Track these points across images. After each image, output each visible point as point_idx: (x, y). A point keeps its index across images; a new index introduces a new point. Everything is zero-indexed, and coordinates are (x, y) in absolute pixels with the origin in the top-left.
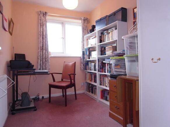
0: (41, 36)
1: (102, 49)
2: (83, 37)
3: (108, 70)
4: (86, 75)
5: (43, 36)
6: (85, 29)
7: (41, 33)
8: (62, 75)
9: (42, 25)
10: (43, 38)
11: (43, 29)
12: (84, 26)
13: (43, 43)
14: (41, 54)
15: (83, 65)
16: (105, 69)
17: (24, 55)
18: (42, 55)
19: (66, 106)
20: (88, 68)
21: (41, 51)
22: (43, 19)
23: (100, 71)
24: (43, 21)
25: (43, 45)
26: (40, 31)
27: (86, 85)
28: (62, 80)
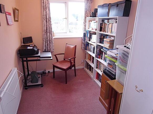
0: (44, 19)
1: (101, 37)
2: (85, 18)
3: (104, 58)
4: (86, 55)
5: (46, 19)
6: (87, 10)
7: (45, 17)
8: (64, 55)
9: (45, 8)
10: (46, 21)
11: (46, 13)
12: (87, 6)
13: (47, 25)
14: (46, 36)
15: (84, 45)
16: (102, 56)
17: (31, 37)
18: (46, 38)
19: (66, 83)
20: (88, 49)
21: (46, 34)
22: (46, 1)
23: (98, 57)
24: (46, 3)
25: (47, 28)
26: (43, 14)
27: (85, 63)
28: (64, 59)
